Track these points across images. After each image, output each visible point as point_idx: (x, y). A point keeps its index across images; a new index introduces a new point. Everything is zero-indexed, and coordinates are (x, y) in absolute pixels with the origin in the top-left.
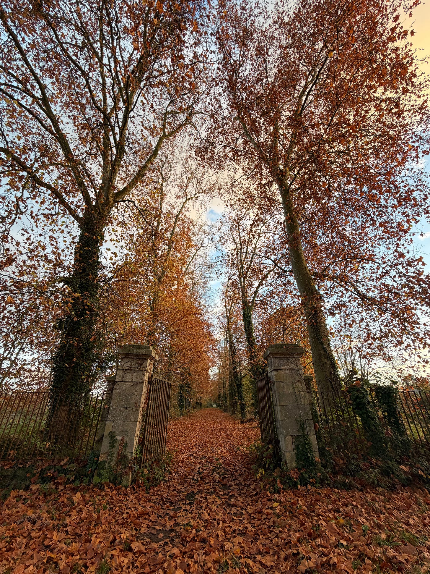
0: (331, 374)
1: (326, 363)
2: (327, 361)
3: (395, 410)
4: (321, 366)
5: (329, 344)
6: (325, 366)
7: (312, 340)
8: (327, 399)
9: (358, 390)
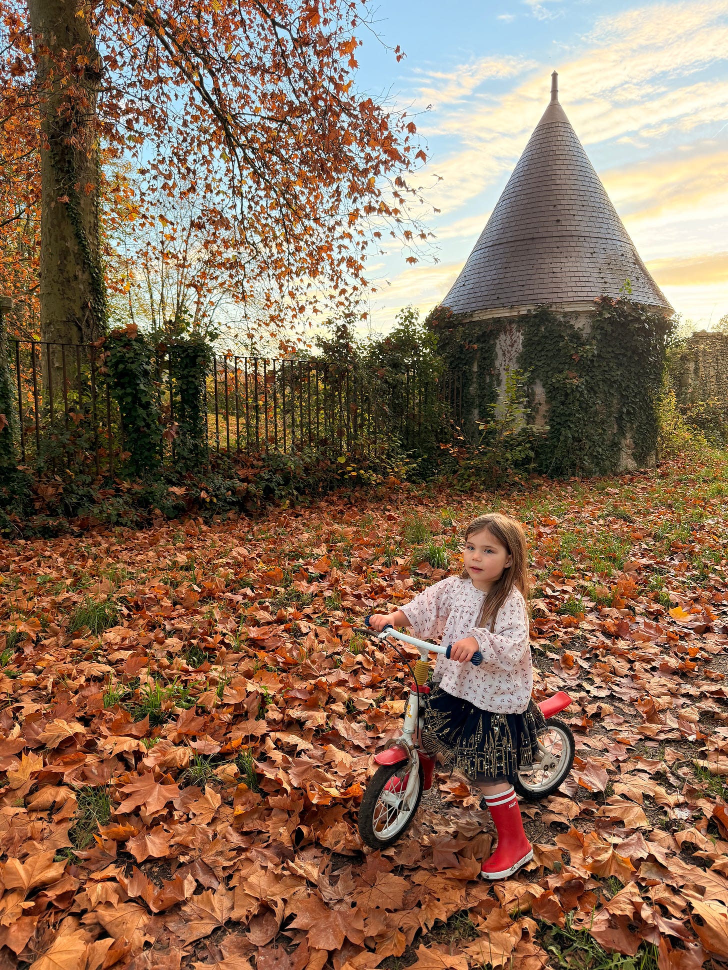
0: (84, 307)
1: (76, 277)
2: (79, 274)
3: (198, 392)
4: (62, 284)
5: (96, 225)
6: (73, 284)
7: (48, 204)
8: (62, 369)
9: (128, 345)
